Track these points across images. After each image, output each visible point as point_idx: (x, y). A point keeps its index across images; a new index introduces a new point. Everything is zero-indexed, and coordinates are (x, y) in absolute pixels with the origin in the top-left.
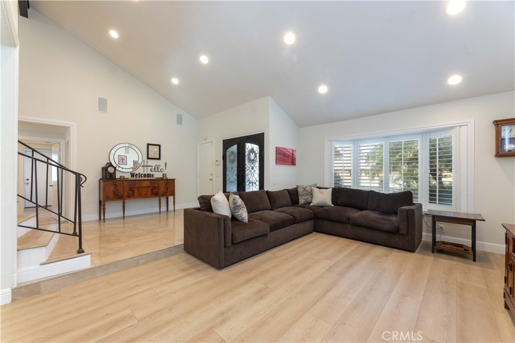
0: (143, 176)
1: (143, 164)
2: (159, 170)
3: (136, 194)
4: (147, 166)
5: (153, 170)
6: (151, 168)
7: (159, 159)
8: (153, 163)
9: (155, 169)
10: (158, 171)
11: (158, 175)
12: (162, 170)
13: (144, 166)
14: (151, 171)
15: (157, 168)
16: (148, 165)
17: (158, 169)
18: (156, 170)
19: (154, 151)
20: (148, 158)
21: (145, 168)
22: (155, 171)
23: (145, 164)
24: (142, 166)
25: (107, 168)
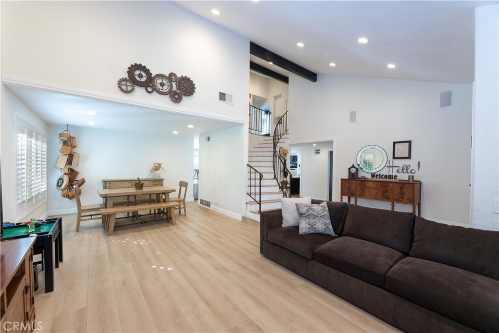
1: (388, 165)
2: (409, 171)
4: (393, 167)
5: (401, 171)
6: (398, 168)
7: (409, 158)
8: (400, 163)
9: (403, 169)
10: (407, 172)
11: (404, 177)
12: (413, 172)
13: (389, 167)
14: (398, 172)
15: (405, 169)
16: (394, 165)
17: (407, 170)
18: (405, 171)
19: (402, 150)
20: (394, 158)
21: (391, 169)
22: (403, 172)
23: (391, 165)
24: (387, 167)
25: (349, 169)
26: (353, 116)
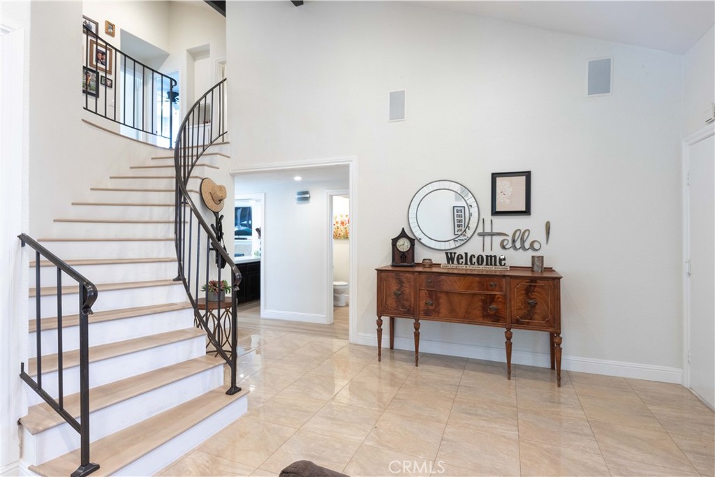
0: (474, 260)
1: (480, 230)
2: (527, 245)
3: (444, 310)
4: (492, 234)
5: (510, 245)
6: (502, 238)
7: (527, 212)
8: (503, 224)
9: (514, 241)
10: (523, 247)
11: (521, 259)
12: (536, 246)
13: (483, 235)
14: (503, 247)
15: (519, 240)
16: (494, 231)
17: (523, 242)
18: (518, 244)
19: (510, 193)
20: (495, 213)
21: (488, 239)
22: (515, 248)
23: (488, 230)
24: (480, 234)
25: (395, 241)
26: (397, 104)
